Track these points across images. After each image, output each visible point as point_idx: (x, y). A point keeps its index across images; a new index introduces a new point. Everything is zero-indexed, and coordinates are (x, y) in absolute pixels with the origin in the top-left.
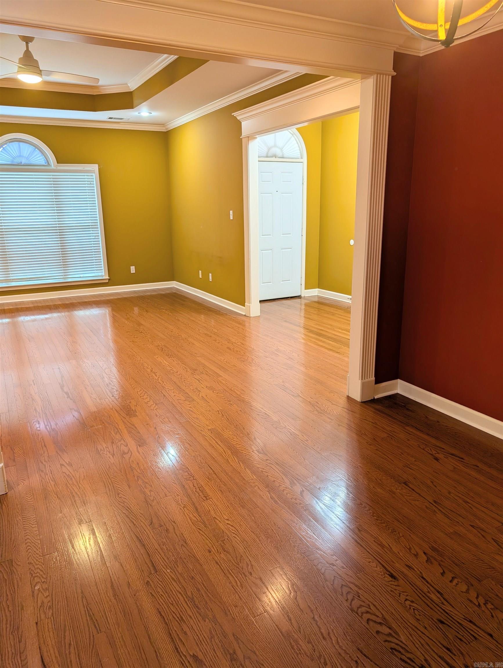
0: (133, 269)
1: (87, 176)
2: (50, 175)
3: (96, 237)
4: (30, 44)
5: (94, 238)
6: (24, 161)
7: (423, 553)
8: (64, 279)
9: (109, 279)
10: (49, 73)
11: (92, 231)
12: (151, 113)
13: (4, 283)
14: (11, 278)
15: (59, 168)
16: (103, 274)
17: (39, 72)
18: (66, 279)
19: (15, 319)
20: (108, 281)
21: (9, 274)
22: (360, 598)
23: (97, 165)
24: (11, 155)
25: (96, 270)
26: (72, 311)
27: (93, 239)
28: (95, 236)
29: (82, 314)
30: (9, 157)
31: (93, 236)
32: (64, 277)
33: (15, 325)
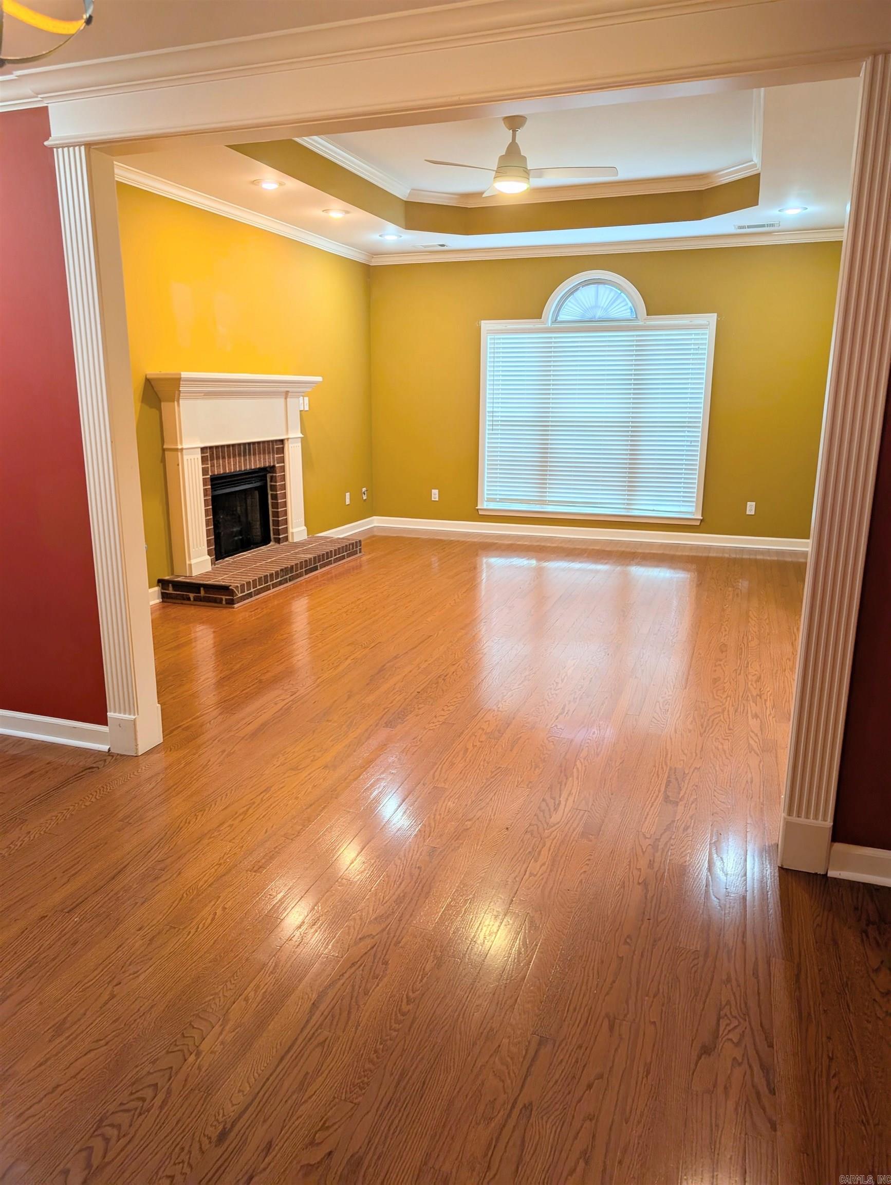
0: (751, 508)
1: (695, 334)
2: (633, 336)
3: (692, 444)
4: (519, 132)
5: (689, 444)
6: (599, 314)
7: (330, 1150)
8: (626, 510)
9: (702, 520)
10: (540, 172)
11: (688, 431)
12: (807, 209)
13: (538, 506)
14: (548, 499)
15: (648, 323)
16: (693, 509)
17: (526, 173)
18: (631, 511)
19: (546, 564)
20: (699, 524)
21: (546, 492)
22: (138, 1117)
23: (716, 314)
24: (581, 306)
25: (683, 501)
26: (627, 565)
27: (687, 446)
28: (691, 441)
29: (642, 573)
30: (578, 309)
31: (687, 441)
32: (627, 507)
33: (539, 571)
